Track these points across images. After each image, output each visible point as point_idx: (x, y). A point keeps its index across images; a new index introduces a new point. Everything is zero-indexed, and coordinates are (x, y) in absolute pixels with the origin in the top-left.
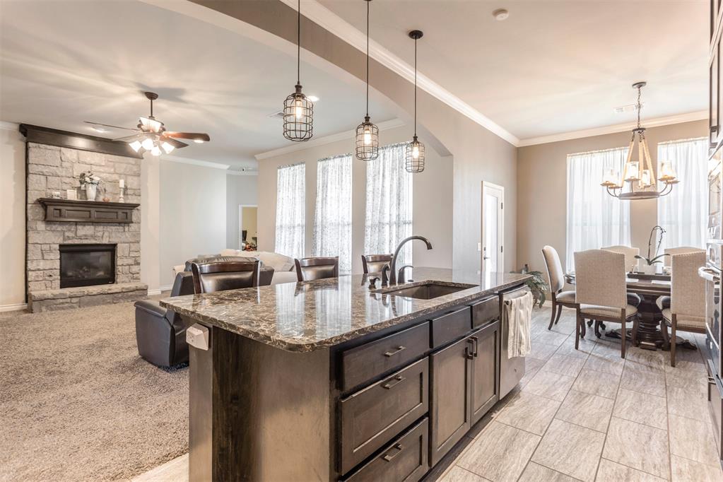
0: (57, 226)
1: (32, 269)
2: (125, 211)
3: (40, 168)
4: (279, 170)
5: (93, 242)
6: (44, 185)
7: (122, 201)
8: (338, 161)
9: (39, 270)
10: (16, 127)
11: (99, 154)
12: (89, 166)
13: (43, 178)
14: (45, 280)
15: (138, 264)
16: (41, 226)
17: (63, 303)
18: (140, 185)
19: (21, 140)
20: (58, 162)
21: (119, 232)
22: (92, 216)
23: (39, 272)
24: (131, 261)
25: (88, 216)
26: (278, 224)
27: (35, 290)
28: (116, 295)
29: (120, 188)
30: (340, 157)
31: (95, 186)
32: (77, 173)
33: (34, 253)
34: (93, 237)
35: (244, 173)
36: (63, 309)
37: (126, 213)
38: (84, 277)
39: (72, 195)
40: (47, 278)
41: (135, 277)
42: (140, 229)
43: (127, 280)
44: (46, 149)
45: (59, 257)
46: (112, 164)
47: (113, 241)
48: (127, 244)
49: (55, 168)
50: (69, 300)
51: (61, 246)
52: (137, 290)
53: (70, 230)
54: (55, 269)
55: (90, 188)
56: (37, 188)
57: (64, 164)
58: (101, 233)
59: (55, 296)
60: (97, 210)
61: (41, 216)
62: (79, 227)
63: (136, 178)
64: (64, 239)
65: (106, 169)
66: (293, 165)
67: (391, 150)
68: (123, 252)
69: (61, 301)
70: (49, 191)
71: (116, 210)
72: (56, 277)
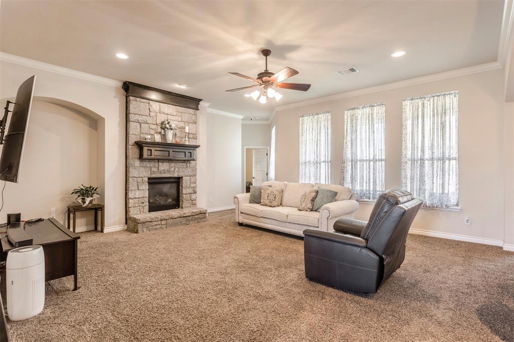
0: (147, 163)
1: (132, 197)
2: (190, 151)
3: (137, 117)
4: (301, 119)
5: (168, 175)
6: (139, 131)
7: (187, 143)
8: (368, 110)
9: (136, 198)
10: (121, 84)
11: (172, 106)
12: (166, 116)
13: (138, 124)
14: (140, 206)
15: (195, 193)
16: (137, 163)
17: (156, 225)
18: (196, 131)
19: (123, 95)
20: (147, 113)
21: (184, 168)
22: (170, 155)
23: (135, 200)
24: (191, 191)
25: (168, 155)
26: (302, 160)
27: (133, 214)
28: (188, 218)
29: (186, 133)
30: (370, 106)
31: (172, 131)
32: (159, 122)
33: (132, 185)
34: (169, 171)
35: (252, 122)
36: (156, 229)
37: (191, 153)
38: (160, 203)
39: (158, 138)
40: (141, 204)
41: (193, 203)
42: (196, 164)
43: (189, 205)
44: (140, 102)
45: (148, 188)
46: (180, 114)
47: (181, 174)
48: (188, 177)
49: (146, 117)
50: (159, 222)
51: (149, 179)
52: (201, 213)
53: (154, 166)
54: (146, 197)
55: (169, 133)
56: (134, 132)
57: (152, 114)
58: (173, 168)
59: (152, 219)
60: (174, 150)
61: (137, 155)
62: (160, 164)
63: (194, 125)
64: (151, 174)
65: (177, 118)
66: (317, 114)
67: (432, 100)
68: (186, 183)
69: (156, 223)
70: (142, 135)
71: (185, 151)
72: (146, 204)
